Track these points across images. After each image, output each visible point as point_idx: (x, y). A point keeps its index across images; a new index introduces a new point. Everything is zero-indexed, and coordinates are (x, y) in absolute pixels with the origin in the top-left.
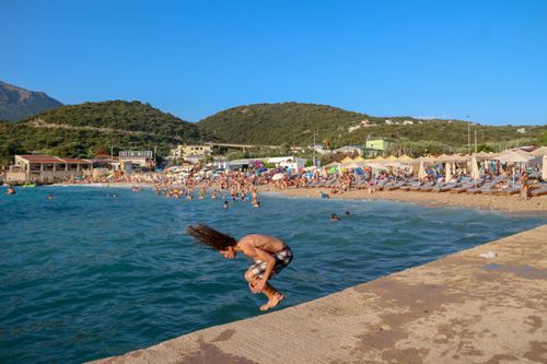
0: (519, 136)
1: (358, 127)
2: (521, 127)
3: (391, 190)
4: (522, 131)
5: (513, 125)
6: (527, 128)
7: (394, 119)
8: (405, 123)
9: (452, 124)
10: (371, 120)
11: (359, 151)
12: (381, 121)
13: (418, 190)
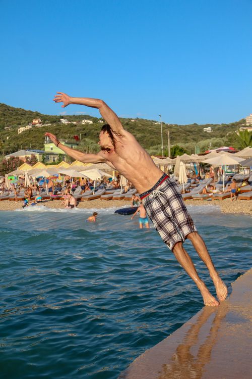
0: (206, 136)
1: (29, 127)
2: (207, 126)
3: (91, 199)
4: (208, 129)
5: (199, 124)
6: (213, 127)
7: (70, 118)
8: (84, 122)
9: (135, 123)
10: (44, 119)
11: (37, 155)
12: (56, 120)
13: (122, 198)
